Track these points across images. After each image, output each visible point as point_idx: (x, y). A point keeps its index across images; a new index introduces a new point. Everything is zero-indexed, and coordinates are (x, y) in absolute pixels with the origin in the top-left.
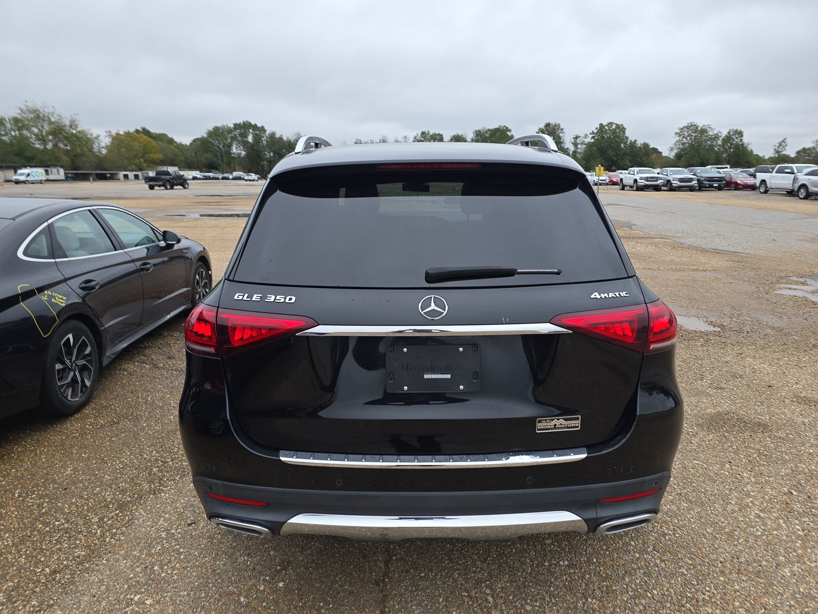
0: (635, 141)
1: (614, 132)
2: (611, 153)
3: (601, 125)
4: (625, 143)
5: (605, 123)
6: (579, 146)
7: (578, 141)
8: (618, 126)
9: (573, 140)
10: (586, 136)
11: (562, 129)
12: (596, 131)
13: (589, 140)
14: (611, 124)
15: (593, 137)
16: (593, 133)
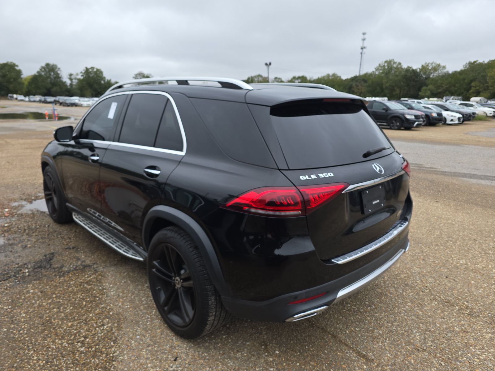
0: (110, 80)
1: (96, 73)
2: (96, 86)
3: (87, 68)
4: (104, 81)
5: (89, 67)
6: (74, 81)
7: (72, 77)
8: (98, 70)
9: (69, 76)
10: (77, 74)
11: (59, 69)
12: (83, 72)
13: (80, 77)
14: (93, 68)
15: (82, 76)
16: (81, 73)
